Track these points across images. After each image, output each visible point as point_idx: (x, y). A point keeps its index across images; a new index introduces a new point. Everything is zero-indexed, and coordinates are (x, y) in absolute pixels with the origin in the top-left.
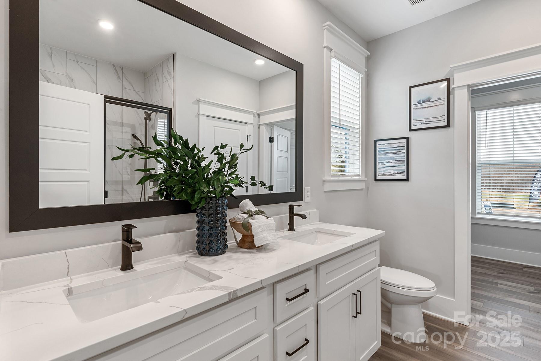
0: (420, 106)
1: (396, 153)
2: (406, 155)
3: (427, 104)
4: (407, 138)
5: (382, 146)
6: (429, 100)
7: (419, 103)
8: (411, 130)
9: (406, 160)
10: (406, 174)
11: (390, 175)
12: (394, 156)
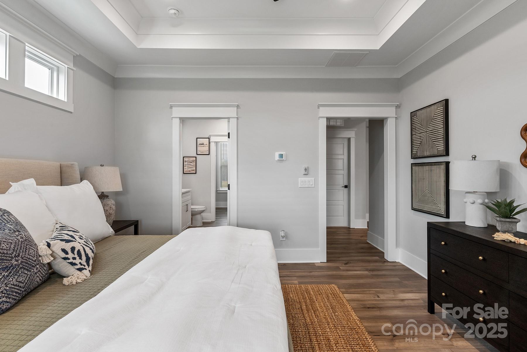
0: (200, 146)
1: (192, 163)
2: (195, 163)
3: (202, 145)
4: (196, 157)
5: (186, 160)
6: (203, 144)
7: (200, 144)
8: (197, 154)
9: (195, 165)
10: (195, 171)
11: (190, 171)
12: (191, 164)
